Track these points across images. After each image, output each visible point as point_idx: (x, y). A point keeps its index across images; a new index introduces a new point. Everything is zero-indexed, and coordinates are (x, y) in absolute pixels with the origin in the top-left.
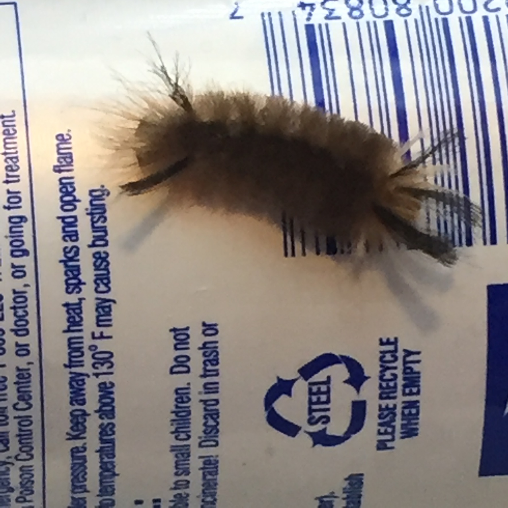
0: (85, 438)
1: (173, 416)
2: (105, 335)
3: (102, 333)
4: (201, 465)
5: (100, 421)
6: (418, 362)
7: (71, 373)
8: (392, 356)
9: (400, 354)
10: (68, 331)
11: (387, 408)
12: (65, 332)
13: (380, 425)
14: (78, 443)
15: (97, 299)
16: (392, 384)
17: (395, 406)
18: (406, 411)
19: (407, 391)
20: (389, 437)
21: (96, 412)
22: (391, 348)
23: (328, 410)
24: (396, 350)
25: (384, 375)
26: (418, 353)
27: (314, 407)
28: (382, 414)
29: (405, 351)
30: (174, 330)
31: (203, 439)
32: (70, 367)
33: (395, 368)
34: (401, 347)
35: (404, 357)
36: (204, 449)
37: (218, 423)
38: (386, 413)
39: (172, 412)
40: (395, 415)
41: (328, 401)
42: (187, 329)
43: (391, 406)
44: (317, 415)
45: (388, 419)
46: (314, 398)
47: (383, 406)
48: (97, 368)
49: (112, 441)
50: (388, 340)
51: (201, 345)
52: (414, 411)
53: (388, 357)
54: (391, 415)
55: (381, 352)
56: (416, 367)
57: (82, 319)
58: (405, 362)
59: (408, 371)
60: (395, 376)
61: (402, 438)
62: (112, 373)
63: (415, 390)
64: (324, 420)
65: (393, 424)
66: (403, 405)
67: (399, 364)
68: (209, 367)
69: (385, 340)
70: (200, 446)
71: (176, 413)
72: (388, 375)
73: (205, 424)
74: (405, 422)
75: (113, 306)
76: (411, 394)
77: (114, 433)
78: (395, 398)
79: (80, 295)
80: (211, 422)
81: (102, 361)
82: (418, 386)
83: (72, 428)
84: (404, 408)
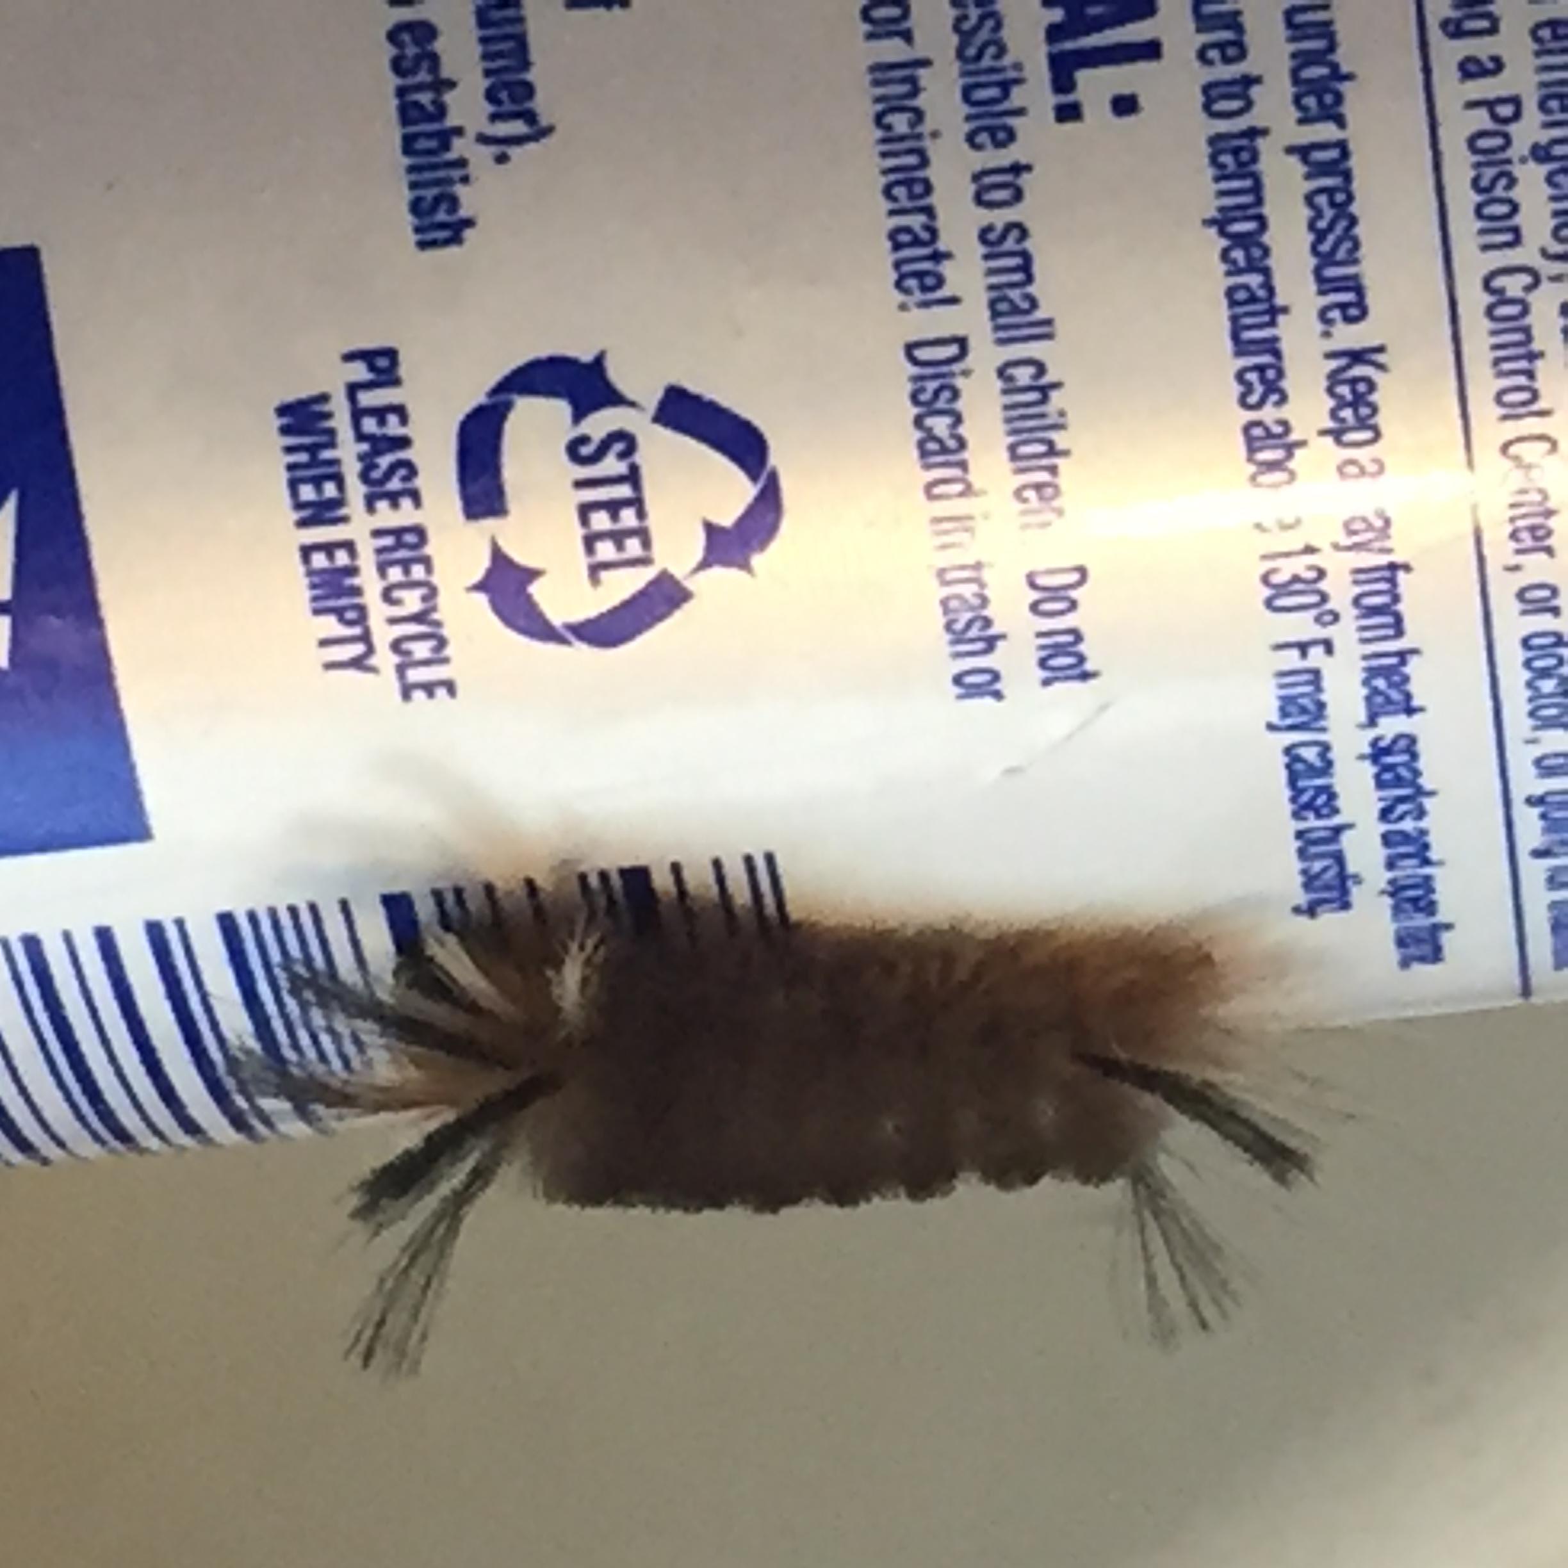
0: (1331, 355)
1: (1061, 439)
2: (1295, 653)
3: (1304, 654)
4: (947, 269)
5: (1285, 412)
6: (325, 643)
7: (1389, 551)
8: (408, 653)
9: (385, 659)
10: (1403, 656)
11: (394, 499)
12: (1415, 651)
13: (403, 442)
14: (1349, 336)
15: (1323, 730)
16: (395, 574)
17: (370, 504)
18: (330, 490)
19: (342, 558)
20: (367, 399)
21: (1302, 444)
22: (415, 675)
23: (580, 484)
24: (401, 670)
25: (424, 599)
26: (330, 666)
27: (624, 491)
28: (405, 479)
29: (373, 670)
30: (1085, 676)
31: (956, 367)
32: (1393, 567)
33: (393, 621)
34: (388, 678)
35: (370, 650)
36: (946, 333)
37: (918, 422)
38: (395, 484)
39: (1065, 453)
40: (365, 477)
41: (585, 511)
42: (1046, 682)
43: (382, 505)
44: (612, 465)
45: (385, 461)
46: (628, 517)
47: (406, 503)
48: (1311, 568)
49: (1241, 347)
50: (431, 694)
51: (1000, 644)
52: (307, 493)
53: (421, 650)
54: (376, 474)
55: (445, 661)
56: (330, 626)
57: (1366, 682)
58: (366, 638)
59: (351, 615)
60: (387, 596)
61: (324, 398)
62: (1265, 557)
63: (319, 560)
64: (585, 451)
65: (365, 447)
66: (343, 512)
67: (383, 634)
68: (968, 590)
69: (441, 692)
70: (962, 343)
71: (1052, 450)
72: (412, 601)
73: (958, 419)
74: (326, 454)
75: (1275, 719)
76: (329, 548)
77: (1240, 376)
78: (378, 533)
79: (1372, 734)
80: (940, 425)
81: (1298, 586)
82: (310, 573)
83: (1372, 386)
84: (338, 503)
